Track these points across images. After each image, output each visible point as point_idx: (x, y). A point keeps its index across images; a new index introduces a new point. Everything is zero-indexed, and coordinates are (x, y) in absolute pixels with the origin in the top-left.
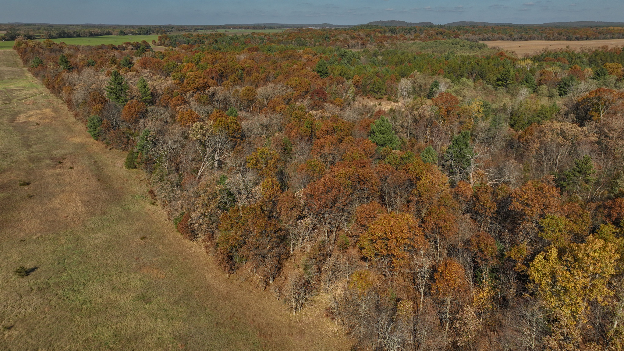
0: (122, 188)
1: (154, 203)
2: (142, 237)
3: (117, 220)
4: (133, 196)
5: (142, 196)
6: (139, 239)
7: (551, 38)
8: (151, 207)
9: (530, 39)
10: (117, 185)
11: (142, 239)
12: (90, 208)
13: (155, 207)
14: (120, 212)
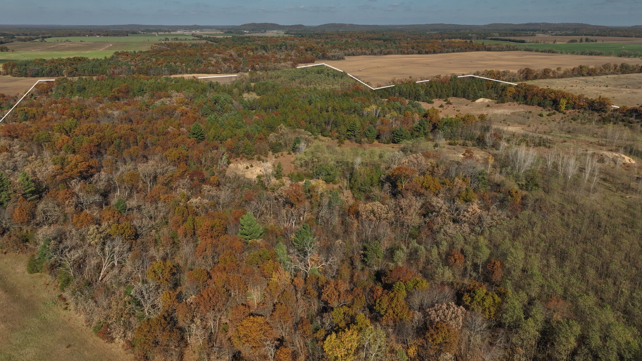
0: (31, 296)
1: (67, 308)
2: (67, 346)
3: (38, 332)
4: (45, 304)
5: (53, 302)
6: (65, 348)
7: (406, 52)
8: (65, 312)
9: (389, 53)
10: (26, 295)
11: (67, 347)
12: (9, 324)
13: (69, 312)
14: (38, 323)
